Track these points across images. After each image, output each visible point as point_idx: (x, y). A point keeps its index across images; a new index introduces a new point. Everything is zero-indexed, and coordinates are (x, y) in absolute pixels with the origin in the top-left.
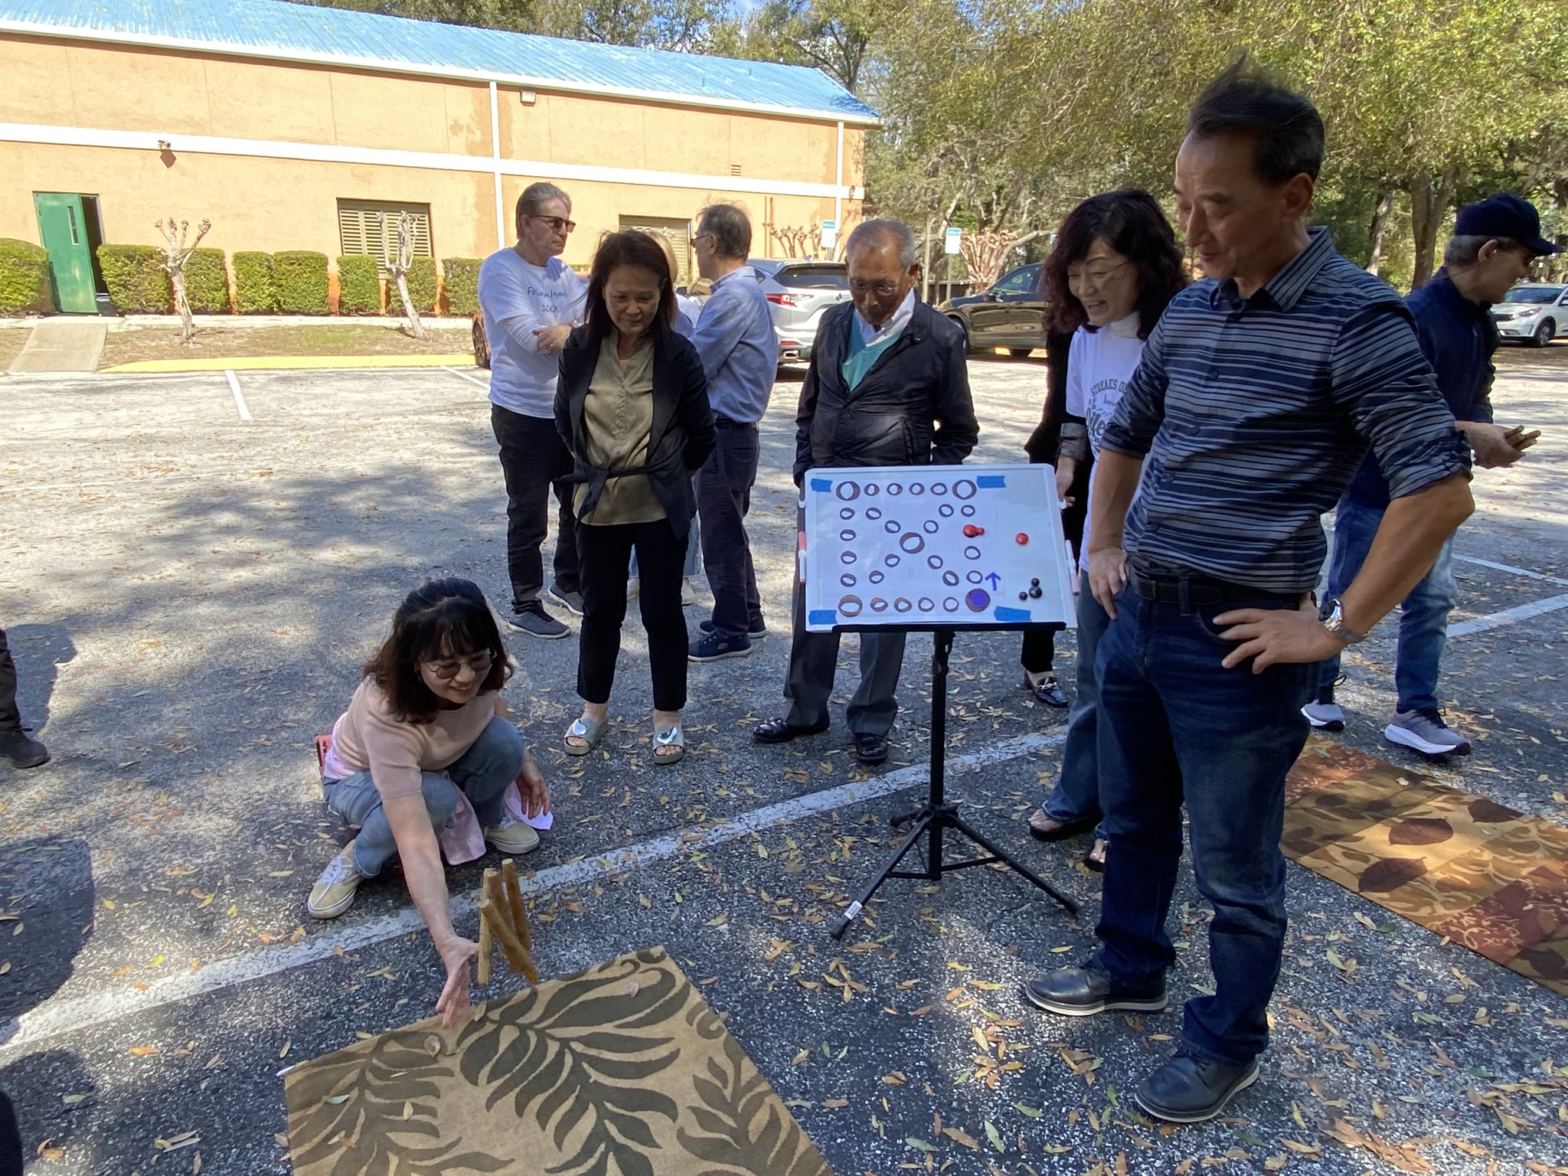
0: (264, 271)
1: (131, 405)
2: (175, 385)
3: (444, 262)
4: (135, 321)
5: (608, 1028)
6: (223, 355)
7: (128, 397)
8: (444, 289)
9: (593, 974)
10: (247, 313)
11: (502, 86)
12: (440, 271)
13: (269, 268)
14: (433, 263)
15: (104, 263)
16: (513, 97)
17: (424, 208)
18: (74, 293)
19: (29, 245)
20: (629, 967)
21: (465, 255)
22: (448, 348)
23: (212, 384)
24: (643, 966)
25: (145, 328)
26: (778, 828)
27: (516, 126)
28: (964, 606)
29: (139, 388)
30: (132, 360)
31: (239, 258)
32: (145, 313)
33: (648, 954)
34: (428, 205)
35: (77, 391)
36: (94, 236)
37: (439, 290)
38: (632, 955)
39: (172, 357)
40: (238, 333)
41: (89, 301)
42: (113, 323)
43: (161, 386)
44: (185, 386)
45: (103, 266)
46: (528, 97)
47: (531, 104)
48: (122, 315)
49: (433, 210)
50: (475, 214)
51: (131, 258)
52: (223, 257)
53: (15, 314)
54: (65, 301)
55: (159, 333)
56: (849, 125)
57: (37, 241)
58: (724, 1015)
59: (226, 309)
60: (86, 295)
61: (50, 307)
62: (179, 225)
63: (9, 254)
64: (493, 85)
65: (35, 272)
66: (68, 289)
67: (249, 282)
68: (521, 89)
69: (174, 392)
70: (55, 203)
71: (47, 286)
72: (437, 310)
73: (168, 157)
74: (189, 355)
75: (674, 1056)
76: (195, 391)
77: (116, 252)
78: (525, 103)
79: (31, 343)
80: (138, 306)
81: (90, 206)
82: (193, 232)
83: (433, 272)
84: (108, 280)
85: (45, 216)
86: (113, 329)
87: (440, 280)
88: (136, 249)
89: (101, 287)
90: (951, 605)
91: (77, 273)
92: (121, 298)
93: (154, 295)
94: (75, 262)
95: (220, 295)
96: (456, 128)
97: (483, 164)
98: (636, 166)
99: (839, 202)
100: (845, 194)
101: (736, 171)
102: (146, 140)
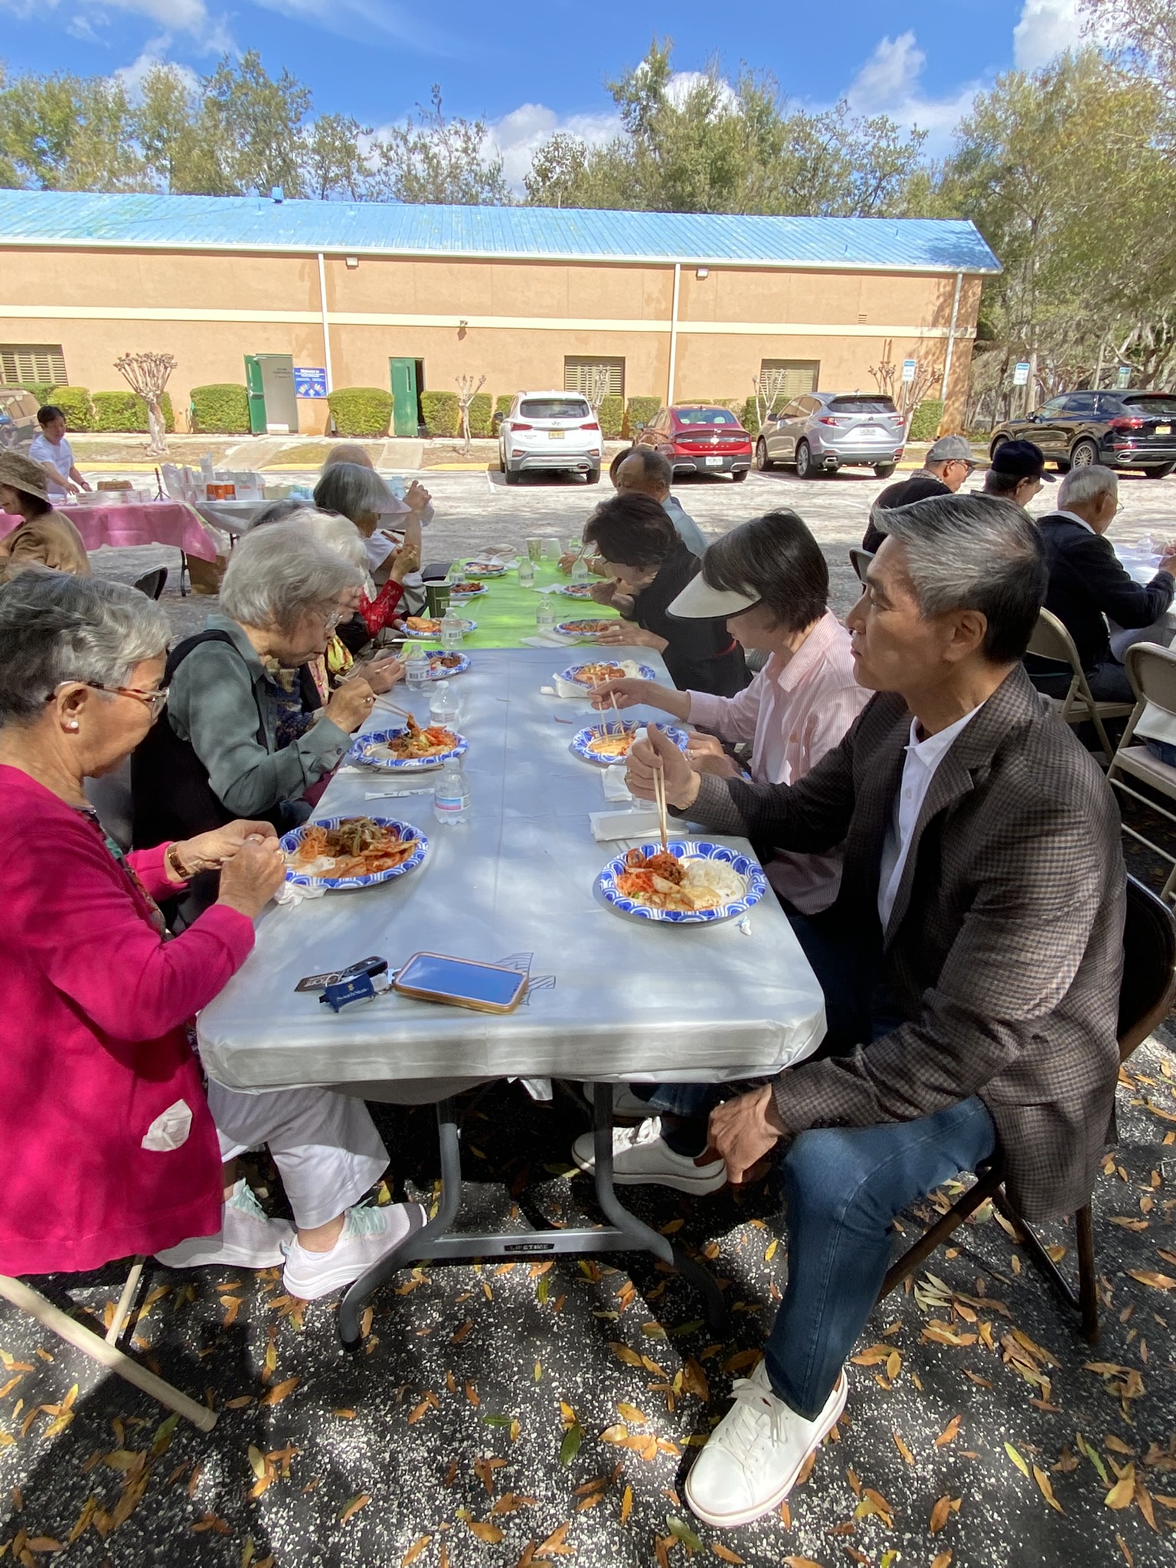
2: (458, 478)
3: (631, 399)
4: (438, 442)
6: (486, 462)
8: (628, 420)
11: (685, 267)
12: (626, 406)
14: (624, 400)
15: (425, 403)
16: (692, 274)
17: (621, 361)
18: (406, 422)
19: (385, 393)
21: (644, 395)
23: (477, 477)
25: (444, 446)
27: (692, 296)
30: (436, 463)
31: (502, 399)
32: (444, 437)
34: (623, 359)
36: (420, 387)
37: (624, 420)
39: (457, 462)
41: (414, 428)
42: (426, 442)
43: (452, 477)
44: (463, 478)
45: (423, 406)
46: (702, 273)
47: (703, 278)
48: (431, 437)
49: (627, 362)
50: (655, 363)
51: (439, 400)
52: (490, 399)
53: (375, 437)
54: (401, 429)
55: (453, 449)
56: (967, 276)
57: (389, 390)
59: (491, 435)
60: (413, 425)
62: (468, 379)
63: (374, 398)
64: (678, 267)
65: (387, 410)
66: (403, 420)
68: (696, 267)
70: (400, 365)
72: (620, 434)
73: (465, 330)
74: (465, 461)
76: (468, 481)
77: (430, 397)
78: (699, 278)
79: (385, 453)
80: (440, 432)
81: (419, 366)
82: (476, 383)
83: (623, 407)
84: (425, 415)
85: (394, 372)
86: (426, 446)
87: (624, 413)
88: (442, 395)
89: (421, 420)
91: (409, 410)
92: (431, 427)
93: (450, 425)
94: (408, 403)
95: (488, 424)
96: (648, 300)
97: (663, 326)
98: (779, 321)
99: (951, 341)
100: (958, 335)
101: (862, 320)
102: (454, 321)
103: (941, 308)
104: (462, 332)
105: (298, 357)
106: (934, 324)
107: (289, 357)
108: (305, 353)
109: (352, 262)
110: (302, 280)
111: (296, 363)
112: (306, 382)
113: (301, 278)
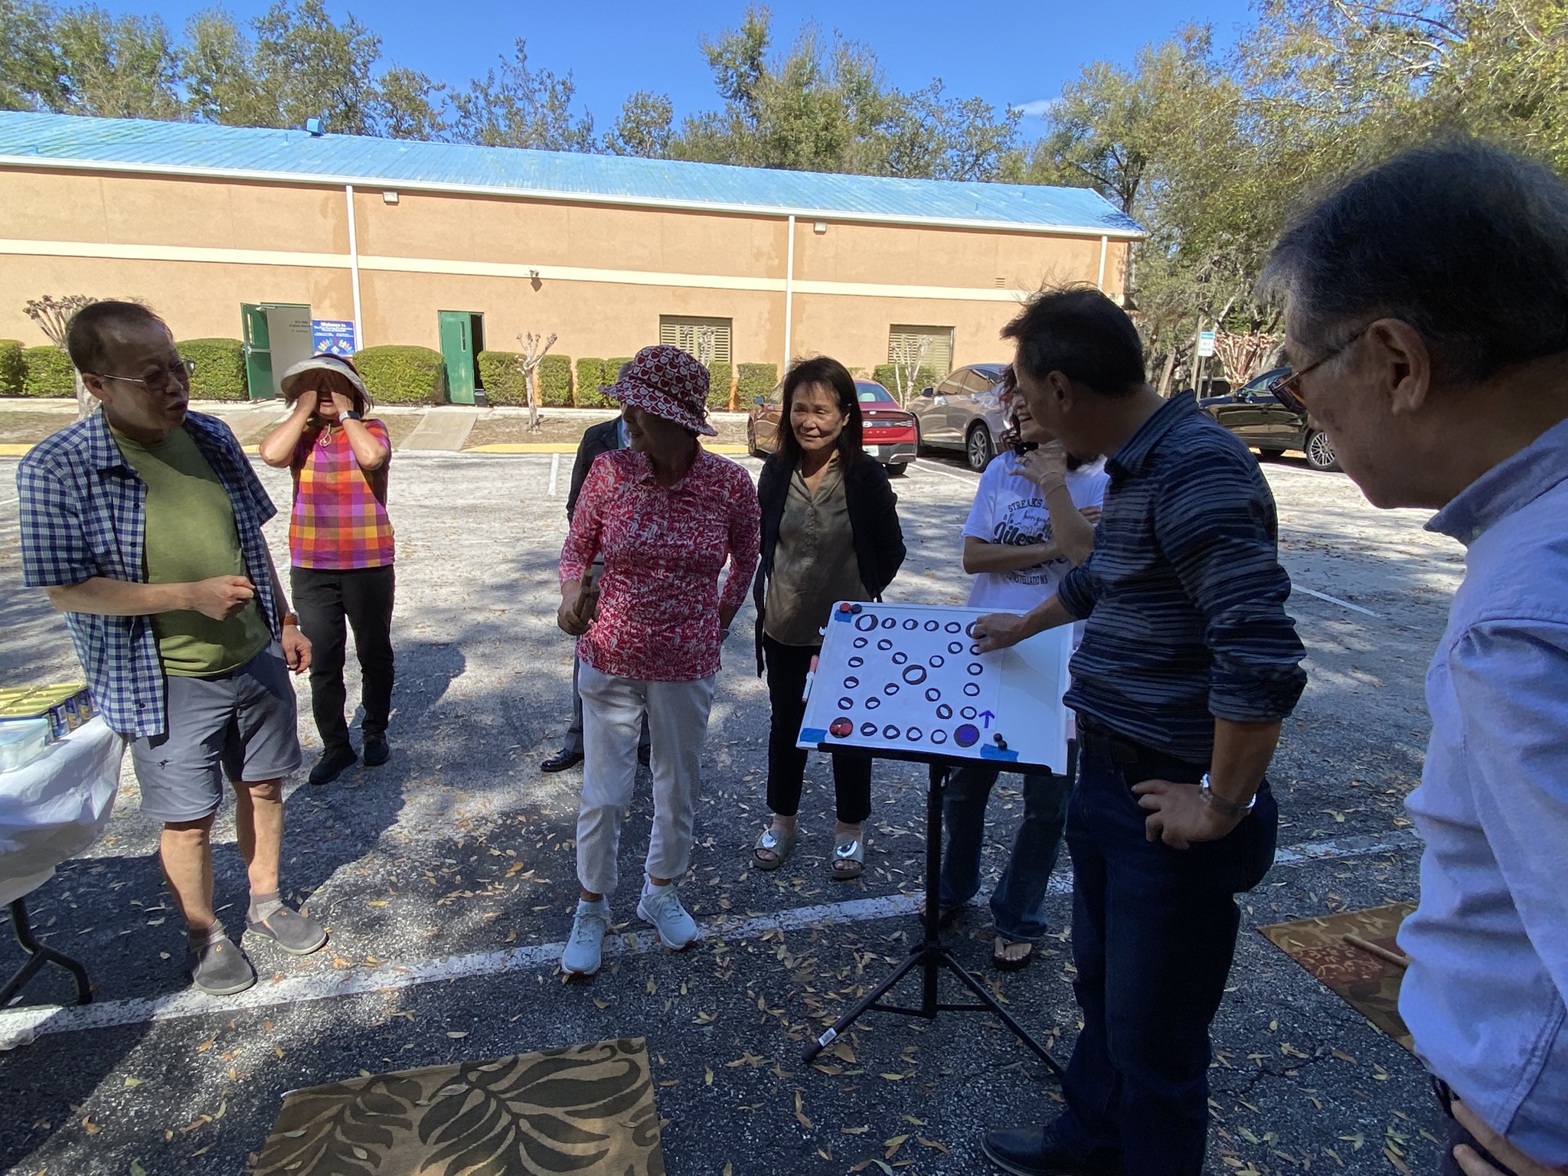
0: (598, 374)
1: (471, 480)
2: (512, 464)
3: (739, 366)
4: (500, 411)
5: (558, 1112)
6: (555, 441)
7: (473, 473)
8: (738, 389)
9: (572, 1054)
10: (583, 407)
11: (799, 219)
12: (735, 374)
13: (603, 371)
14: (730, 367)
15: (482, 366)
16: (808, 227)
17: (727, 322)
18: (460, 388)
19: (431, 351)
20: (607, 1053)
21: (756, 360)
22: (730, 439)
23: (538, 464)
24: (621, 1055)
25: (505, 417)
26: (809, 931)
27: (809, 251)
28: (951, 740)
29: (485, 465)
30: (488, 442)
31: (581, 363)
32: (509, 405)
33: (629, 1043)
34: (730, 320)
35: (440, 466)
36: (478, 345)
37: (734, 389)
38: (613, 1042)
39: (517, 441)
40: (572, 423)
41: (469, 397)
42: (483, 412)
43: (501, 465)
44: (519, 464)
45: (481, 368)
46: (820, 227)
47: (822, 233)
48: (491, 406)
49: (734, 323)
50: (768, 326)
51: (501, 362)
52: (570, 362)
53: (416, 404)
54: (454, 395)
55: (514, 421)
56: (1111, 239)
57: (437, 349)
58: (665, 1121)
59: (569, 403)
60: (468, 389)
61: (442, 399)
62: (534, 338)
63: (416, 359)
64: (792, 219)
65: (433, 372)
66: (456, 385)
67: (587, 383)
68: (813, 220)
69: (509, 471)
70: (452, 320)
71: (441, 383)
72: (732, 406)
73: (536, 283)
74: (530, 440)
75: (600, 1155)
76: (524, 470)
77: (491, 358)
78: (817, 232)
79: (420, 427)
80: (503, 400)
81: (476, 321)
82: (543, 343)
83: (729, 375)
84: (483, 379)
85: (445, 330)
86: (481, 418)
87: (735, 381)
88: (506, 355)
89: (478, 384)
90: (938, 737)
91: (463, 374)
92: (492, 393)
93: (515, 393)
94: (462, 364)
95: (564, 392)
96: (758, 255)
97: (776, 284)
98: (908, 282)
102: (523, 270)
105: (318, 307)
107: (306, 308)
108: (327, 303)
109: (391, 197)
110: (325, 216)
111: (315, 315)
112: (328, 338)
113: (324, 213)
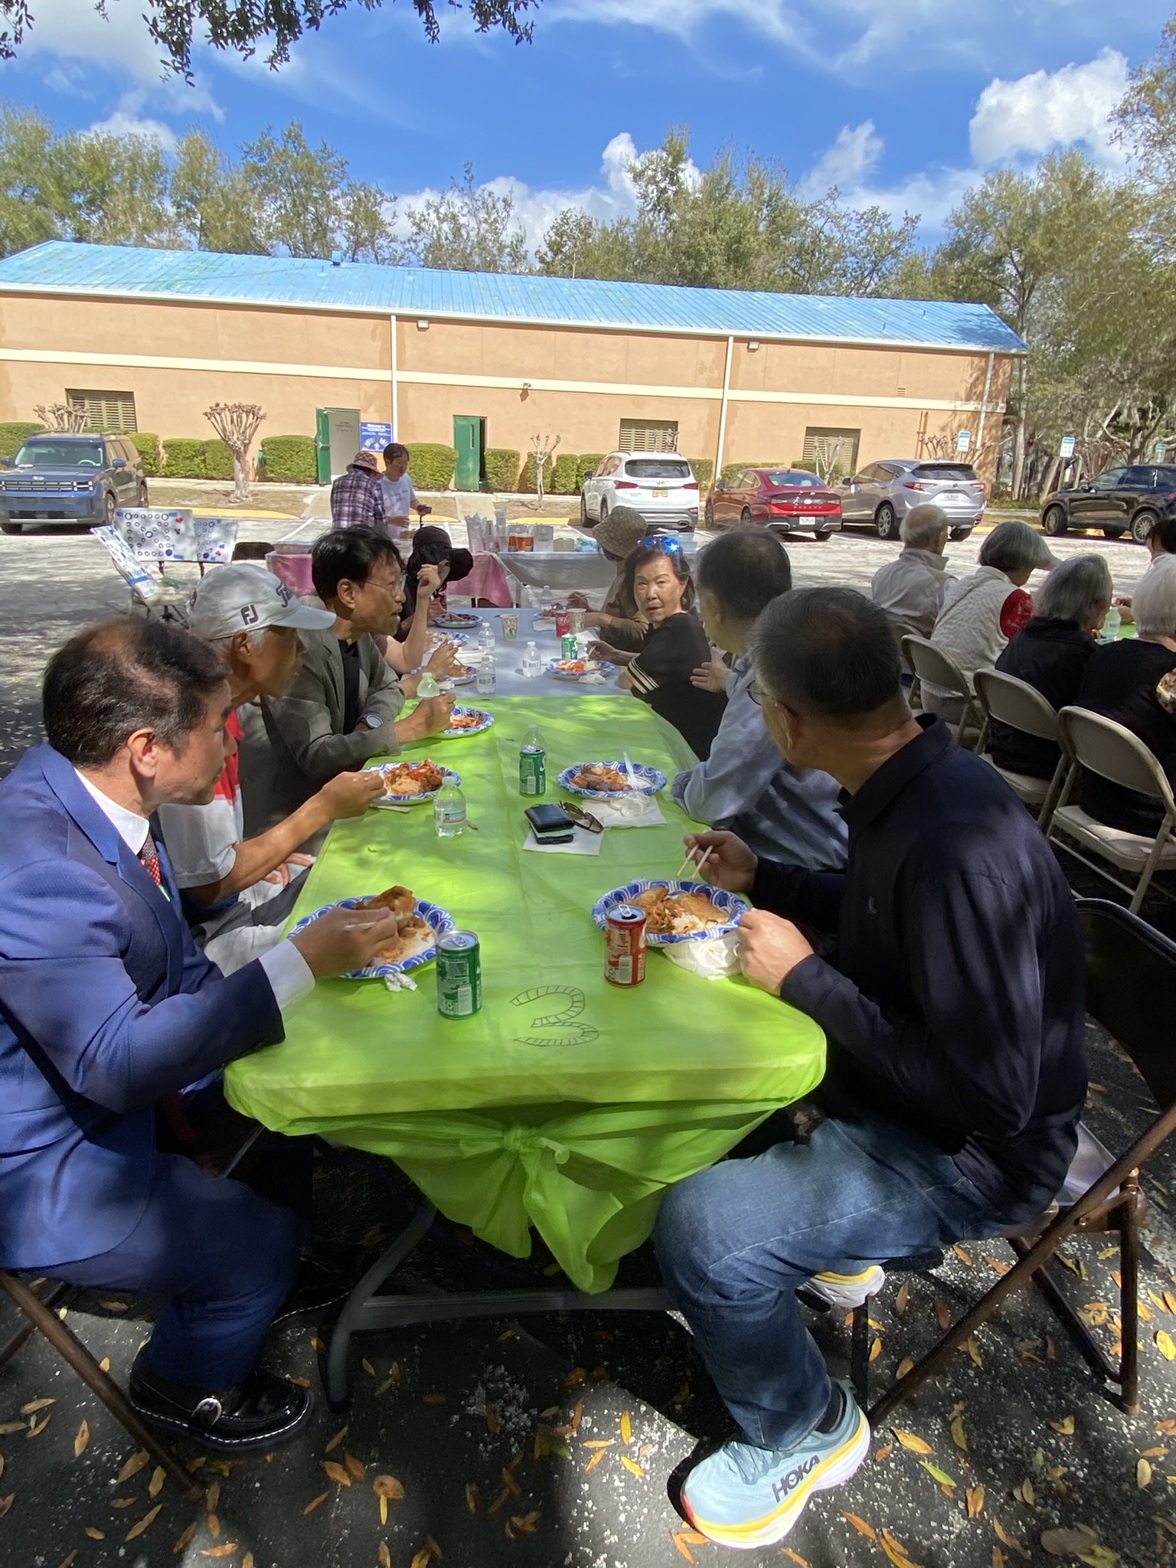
0: (574, 467)
4: (503, 496)
6: (561, 517)
10: (560, 494)
11: (737, 339)
13: (577, 464)
15: (488, 459)
16: (744, 346)
17: (674, 425)
18: (468, 478)
19: (448, 449)
21: (696, 457)
25: (510, 500)
27: (743, 366)
31: (560, 458)
32: (505, 491)
34: (676, 422)
36: (483, 444)
40: (562, 505)
41: (474, 483)
45: (486, 462)
46: (753, 346)
47: (754, 350)
49: (680, 427)
50: (706, 428)
51: (502, 456)
52: (551, 457)
53: (438, 490)
54: (465, 483)
55: (520, 503)
56: (999, 356)
57: (452, 446)
60: (475, 480)
63: (441, 454)
64: (731, 339)
65: (452, 465)
66: (464, 475)
67: (564, 474)
68: (748, 340)
70: (464, 423)
74: (544, 516)
77: (493, 454)
78: (750, 350)
79: (458, 505)
80: (502, 487)
81: (482, 424)
82: (552, 440)
84: (487, 471)
85: (458, 431)
88: (506, 452)
89: (483, 475)
91: (471, 466)
92: (491, 482)
93: (511, 482)
94: (471, 459)
96: (702, 369)
97: (716, 393)
98: (824, 391)
99: (983, 416)
100: (989, 410)
101: (901, 393)
102: (518, 383)
103: (974, 385)
104: (525, 393)
105: (366, 411)
106: (968, 399)
107: (357, 412)
108: (372, 409)
109: (423, 324)
110: (374, 339)
111: (364, 418)
112: (372, 436)
113: (374, 337)
